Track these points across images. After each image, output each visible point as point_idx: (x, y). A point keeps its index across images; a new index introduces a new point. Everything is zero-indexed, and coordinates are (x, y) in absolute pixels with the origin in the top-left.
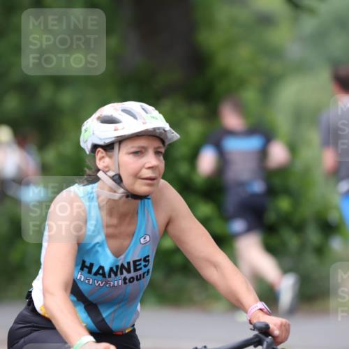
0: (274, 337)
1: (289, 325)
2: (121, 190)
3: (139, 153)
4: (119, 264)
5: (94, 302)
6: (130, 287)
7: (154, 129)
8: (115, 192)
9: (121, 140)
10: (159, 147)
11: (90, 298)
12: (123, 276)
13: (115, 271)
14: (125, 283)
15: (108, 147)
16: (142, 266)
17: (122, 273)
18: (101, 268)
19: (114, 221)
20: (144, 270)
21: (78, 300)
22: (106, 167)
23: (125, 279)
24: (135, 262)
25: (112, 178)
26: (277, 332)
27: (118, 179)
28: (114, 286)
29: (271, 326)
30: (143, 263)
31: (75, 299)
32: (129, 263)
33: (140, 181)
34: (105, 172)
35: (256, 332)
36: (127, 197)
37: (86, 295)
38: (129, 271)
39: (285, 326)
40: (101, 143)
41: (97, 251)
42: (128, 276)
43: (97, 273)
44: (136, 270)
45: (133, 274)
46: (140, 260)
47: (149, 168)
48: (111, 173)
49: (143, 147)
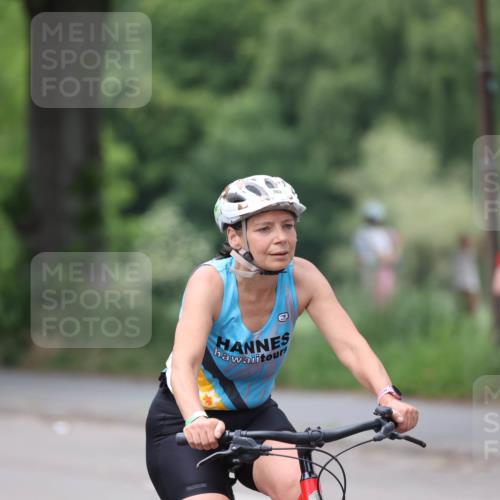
0: (396, 424)
1: (417, 413)
2: (254, 268)
3: (266, 229)
4: (254, 340)
5: (231, 379)
6: (267, 364)
7: (278, 204)
8: (249, 270)
9: (248, 218)
10: (287, 221)
11: (227, 375)
12: (260, 354)
13: (249, 347)
14: (263, 361)
15: (237, 226)
16: (280, 344)
17: (259, 351)
18: (238, 344)
19: (252, 297)
20: (282, 347)
21: (214, 377)
22: (238, 245)
23: (263, 356)
24: (273, 340)
25: (244, 256)
26: (400, 419)
27: (249, 257)
28: (251, 362)
29: (395, 412)
30: (281, 341)
31: (210, 376)
32: (266, 341)
33: (269, 257)
34: (237, 251)
35: (379, 417)
36: (261, 274)
37: (222, 371)
38: (266, 349)
39: (411, 413)
40: (229, 222)
41: (233, 327)
42: (266, 353)
43: (233, 349)
44: (274, 348)
45: (271, 352)
46: (278, 338)
47: (277, 243)
48: (242, 252)
49: (269, 223)
